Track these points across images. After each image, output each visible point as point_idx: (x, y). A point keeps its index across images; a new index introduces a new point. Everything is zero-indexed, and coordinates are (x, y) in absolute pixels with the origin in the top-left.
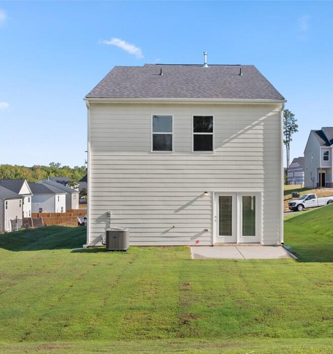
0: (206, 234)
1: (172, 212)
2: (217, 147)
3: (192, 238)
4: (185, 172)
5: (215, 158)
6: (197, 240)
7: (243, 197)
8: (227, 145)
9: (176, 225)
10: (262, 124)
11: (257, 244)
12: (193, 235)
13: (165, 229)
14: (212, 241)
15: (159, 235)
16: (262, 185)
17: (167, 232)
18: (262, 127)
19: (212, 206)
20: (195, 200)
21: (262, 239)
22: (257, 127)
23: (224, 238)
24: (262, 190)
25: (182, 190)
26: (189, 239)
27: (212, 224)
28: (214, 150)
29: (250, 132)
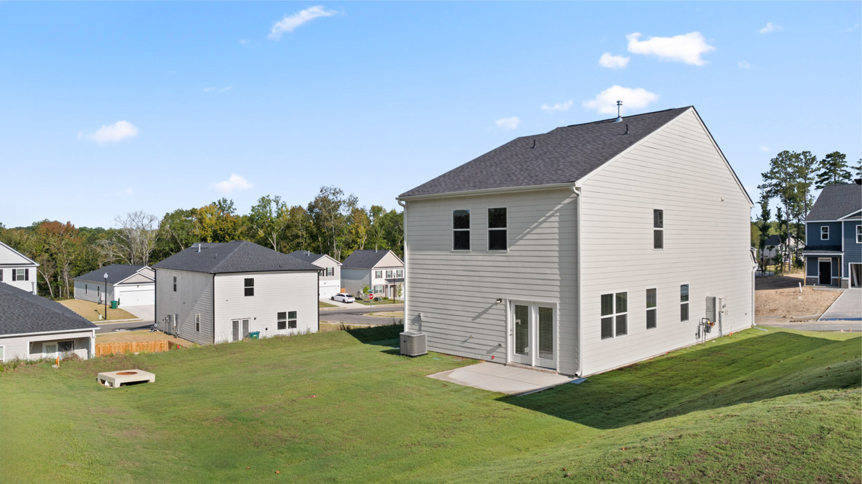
0: (500, 350)
1: (470, 319)
2: (510, 245)
3: (489, 352)
4: (481, 274)
5: (510, 259)
6: (492, 355)
7: (540, 308)
8: (521, 242)
9: (473, 335)
10: (558, 214)
11: (551, 371)
12: (489, 348)
13: (463, 339)
14: (506, 359)
15: (459, 343)
16: (558, 294)
17: (465, 341)
18: (556, 219)
19: (506, 316)
20: (490, 308)
21: (558, 365)
22: (552, 219)
23: (520, 358)
24: (557, 301)
25: (479, 295)
26: (485, 353)
27: (506, 338)
28: (508, 249)
29: (544, 225)
